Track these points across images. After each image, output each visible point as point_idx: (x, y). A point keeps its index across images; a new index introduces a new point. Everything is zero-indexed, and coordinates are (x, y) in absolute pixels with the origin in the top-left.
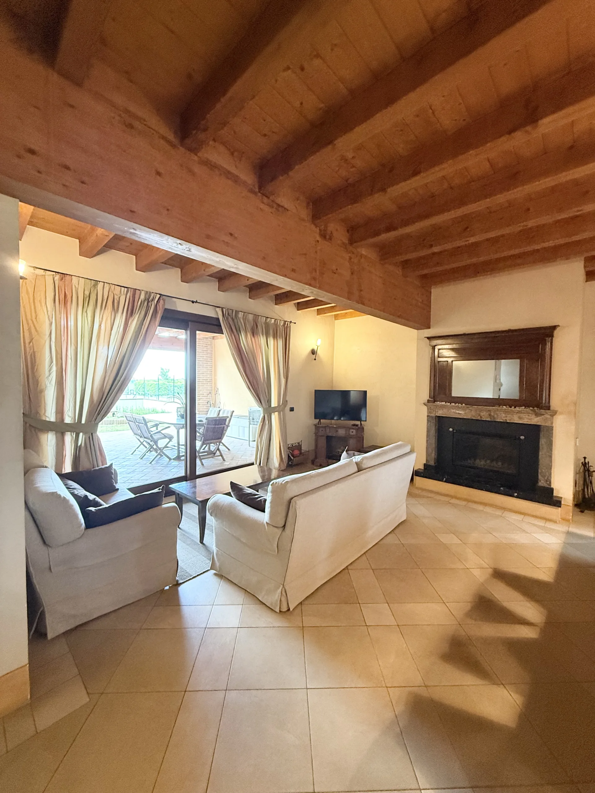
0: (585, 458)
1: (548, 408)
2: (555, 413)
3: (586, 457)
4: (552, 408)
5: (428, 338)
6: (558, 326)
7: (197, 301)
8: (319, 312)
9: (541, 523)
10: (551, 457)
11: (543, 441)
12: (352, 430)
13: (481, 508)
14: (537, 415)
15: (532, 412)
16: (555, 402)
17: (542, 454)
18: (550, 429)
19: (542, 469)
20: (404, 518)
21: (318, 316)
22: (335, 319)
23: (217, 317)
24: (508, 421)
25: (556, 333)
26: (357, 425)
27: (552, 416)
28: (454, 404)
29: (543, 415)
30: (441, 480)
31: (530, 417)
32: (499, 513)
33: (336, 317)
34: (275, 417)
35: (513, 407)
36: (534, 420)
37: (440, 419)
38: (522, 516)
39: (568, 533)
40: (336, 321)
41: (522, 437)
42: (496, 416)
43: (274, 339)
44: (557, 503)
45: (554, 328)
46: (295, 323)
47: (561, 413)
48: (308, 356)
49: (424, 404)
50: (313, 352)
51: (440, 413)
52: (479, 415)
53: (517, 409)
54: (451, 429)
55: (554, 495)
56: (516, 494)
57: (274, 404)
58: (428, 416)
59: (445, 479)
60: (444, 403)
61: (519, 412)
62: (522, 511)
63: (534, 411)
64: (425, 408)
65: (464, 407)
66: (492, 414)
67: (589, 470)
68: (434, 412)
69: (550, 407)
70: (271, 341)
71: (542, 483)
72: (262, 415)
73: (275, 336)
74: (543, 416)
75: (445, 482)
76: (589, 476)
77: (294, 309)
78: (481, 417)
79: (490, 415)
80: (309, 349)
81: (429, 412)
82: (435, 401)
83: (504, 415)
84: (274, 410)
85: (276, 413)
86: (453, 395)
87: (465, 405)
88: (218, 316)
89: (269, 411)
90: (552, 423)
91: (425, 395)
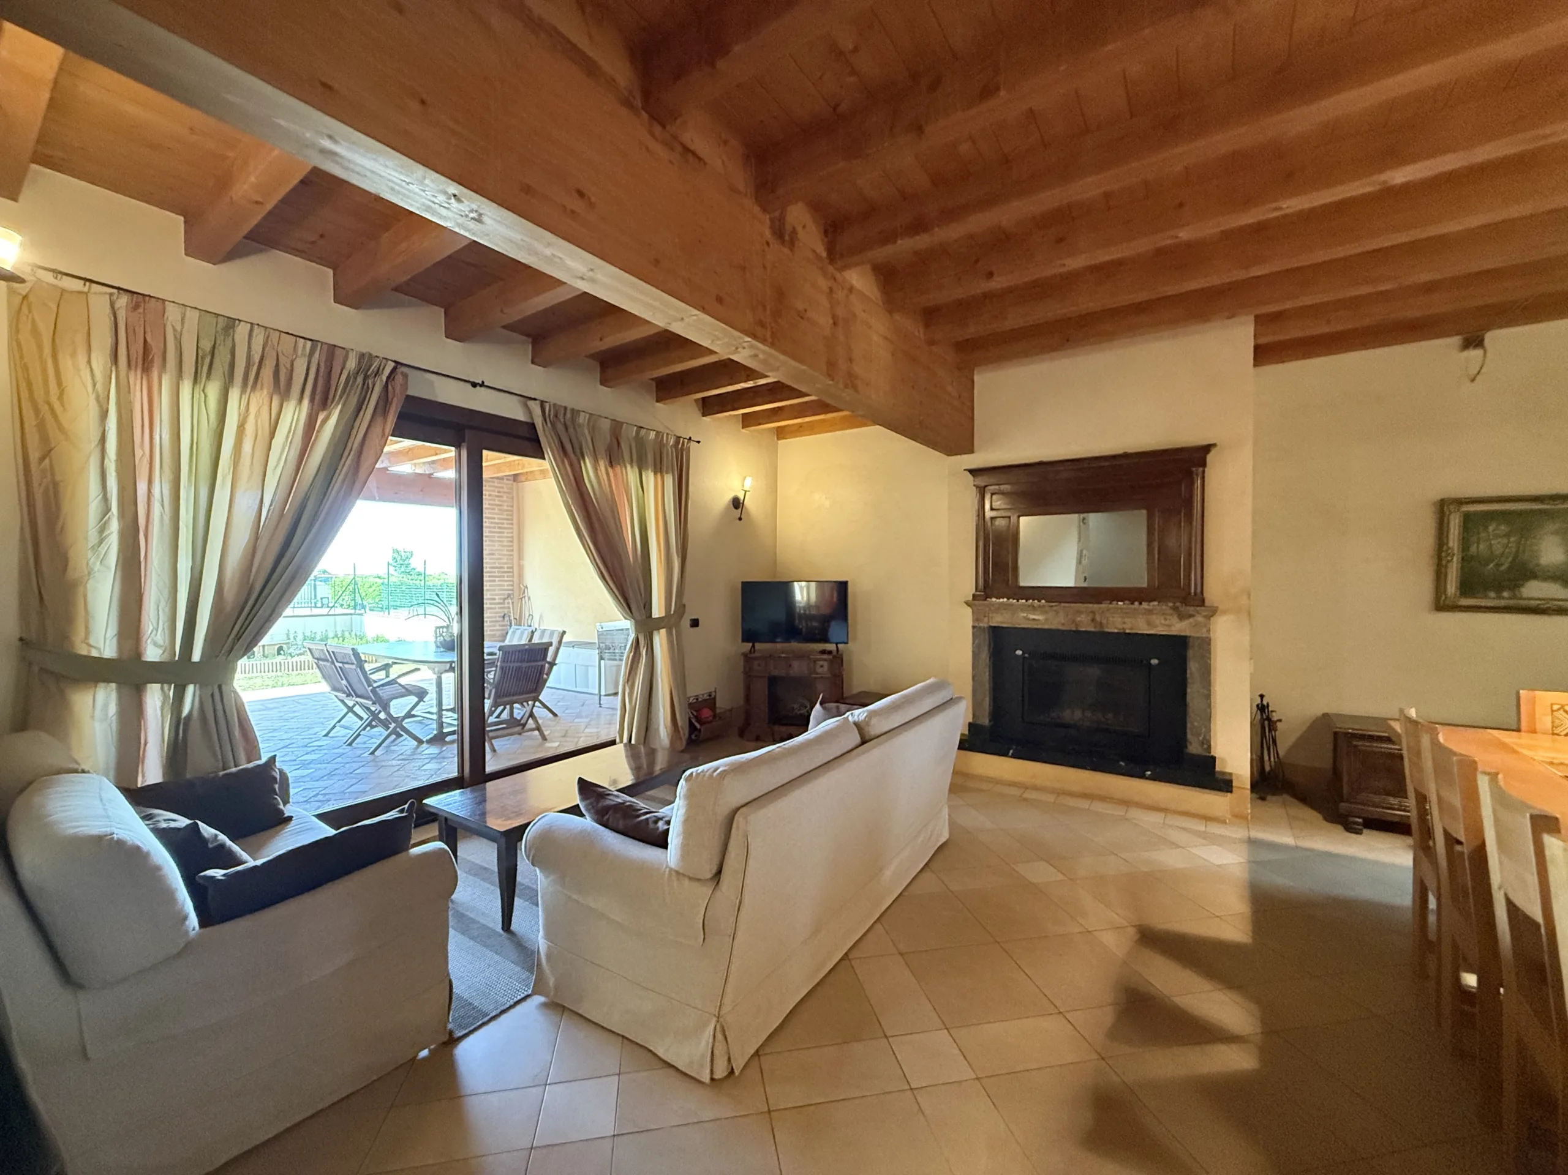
0: (1262, 696)
1: (1202, 602)
2: (1214, 612)
3: (1264, 694)
4: (1207, 603)
5: (971, 471)
6: (1214, 445)
7: (483, 382)
8: (748, 421)
9: (1200, 827)
10: (1208, 697)
11: (1193, 667)
12: (821, 663)
13: (1084, 804)
14: (1182, 617)
15: (1171, 611)
16: (1214, 591)
17: (1193, 691)
18: (1206, 644)
19: (1193, 722)
20: (945, 836)
21: (744, 431)
22: (778, 439)
23: (529, 420)
24: (1127, 631)
25: (1210, 458)
26: (830, 652)
27: (1208, 618)
28: (1024, 601)
29: (1191, 616)
30: (1004, 754)
31: (1167, 622)
32: (1119, 811)
33: (781, 433)
34: (660, 640)
35: (1136, 603)
36: (1178, 627)
37: (996, 633)
38: (1163, 815)
39: (1252, 842)
40: (779, 442)
41: (1154, 662)
42: (1104, 621)
43: (655, 474)
44: (1224, 785)
45: (1207, 449)
46: (699, 442)
47: (1225, 612)
48: (725, 513)
49: (967, 603)
50: (737, 503)
51: (999, 620)
52: (1074, 621)
53: (1145, 605)
54: (1019, 652)
55: (1217, 769)
56: (1149, 773)
57: (657, 611)
58: (974, 627)
59: (1011, 751)
60: (1005, 600)
61: (1150, 612)
62: (1163, 806)
63: (1175, 609)
64: (969, 611)
65: (1044, 606)
66: (1098, 618)
67: (1269, 719)
68: (986, 619)
69: (1203, 601)
70: (650, 477)
71: (1194, 748)
72: (632, 636)
73: (658, 469)
74: (1191, 620)
75: (1013, 756)
76: (1270, 731)
77: (695, 412)
78: (1077, 625)
79: (1093, 620)
80: (728, 497)
81: (976, 619)
82: (987, 597)
83: (1120, 619)
84: (659, 624)
85: (663, 631)
86: (1022, 584)
87: (1047, 602)
88: (532, 418)
89: (646, 625)
90: (1209, 631)
91: (968, 585)
